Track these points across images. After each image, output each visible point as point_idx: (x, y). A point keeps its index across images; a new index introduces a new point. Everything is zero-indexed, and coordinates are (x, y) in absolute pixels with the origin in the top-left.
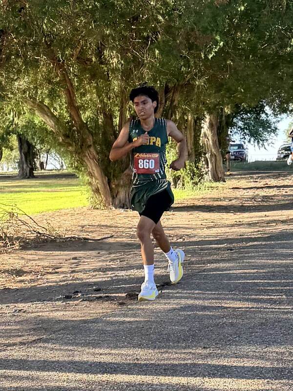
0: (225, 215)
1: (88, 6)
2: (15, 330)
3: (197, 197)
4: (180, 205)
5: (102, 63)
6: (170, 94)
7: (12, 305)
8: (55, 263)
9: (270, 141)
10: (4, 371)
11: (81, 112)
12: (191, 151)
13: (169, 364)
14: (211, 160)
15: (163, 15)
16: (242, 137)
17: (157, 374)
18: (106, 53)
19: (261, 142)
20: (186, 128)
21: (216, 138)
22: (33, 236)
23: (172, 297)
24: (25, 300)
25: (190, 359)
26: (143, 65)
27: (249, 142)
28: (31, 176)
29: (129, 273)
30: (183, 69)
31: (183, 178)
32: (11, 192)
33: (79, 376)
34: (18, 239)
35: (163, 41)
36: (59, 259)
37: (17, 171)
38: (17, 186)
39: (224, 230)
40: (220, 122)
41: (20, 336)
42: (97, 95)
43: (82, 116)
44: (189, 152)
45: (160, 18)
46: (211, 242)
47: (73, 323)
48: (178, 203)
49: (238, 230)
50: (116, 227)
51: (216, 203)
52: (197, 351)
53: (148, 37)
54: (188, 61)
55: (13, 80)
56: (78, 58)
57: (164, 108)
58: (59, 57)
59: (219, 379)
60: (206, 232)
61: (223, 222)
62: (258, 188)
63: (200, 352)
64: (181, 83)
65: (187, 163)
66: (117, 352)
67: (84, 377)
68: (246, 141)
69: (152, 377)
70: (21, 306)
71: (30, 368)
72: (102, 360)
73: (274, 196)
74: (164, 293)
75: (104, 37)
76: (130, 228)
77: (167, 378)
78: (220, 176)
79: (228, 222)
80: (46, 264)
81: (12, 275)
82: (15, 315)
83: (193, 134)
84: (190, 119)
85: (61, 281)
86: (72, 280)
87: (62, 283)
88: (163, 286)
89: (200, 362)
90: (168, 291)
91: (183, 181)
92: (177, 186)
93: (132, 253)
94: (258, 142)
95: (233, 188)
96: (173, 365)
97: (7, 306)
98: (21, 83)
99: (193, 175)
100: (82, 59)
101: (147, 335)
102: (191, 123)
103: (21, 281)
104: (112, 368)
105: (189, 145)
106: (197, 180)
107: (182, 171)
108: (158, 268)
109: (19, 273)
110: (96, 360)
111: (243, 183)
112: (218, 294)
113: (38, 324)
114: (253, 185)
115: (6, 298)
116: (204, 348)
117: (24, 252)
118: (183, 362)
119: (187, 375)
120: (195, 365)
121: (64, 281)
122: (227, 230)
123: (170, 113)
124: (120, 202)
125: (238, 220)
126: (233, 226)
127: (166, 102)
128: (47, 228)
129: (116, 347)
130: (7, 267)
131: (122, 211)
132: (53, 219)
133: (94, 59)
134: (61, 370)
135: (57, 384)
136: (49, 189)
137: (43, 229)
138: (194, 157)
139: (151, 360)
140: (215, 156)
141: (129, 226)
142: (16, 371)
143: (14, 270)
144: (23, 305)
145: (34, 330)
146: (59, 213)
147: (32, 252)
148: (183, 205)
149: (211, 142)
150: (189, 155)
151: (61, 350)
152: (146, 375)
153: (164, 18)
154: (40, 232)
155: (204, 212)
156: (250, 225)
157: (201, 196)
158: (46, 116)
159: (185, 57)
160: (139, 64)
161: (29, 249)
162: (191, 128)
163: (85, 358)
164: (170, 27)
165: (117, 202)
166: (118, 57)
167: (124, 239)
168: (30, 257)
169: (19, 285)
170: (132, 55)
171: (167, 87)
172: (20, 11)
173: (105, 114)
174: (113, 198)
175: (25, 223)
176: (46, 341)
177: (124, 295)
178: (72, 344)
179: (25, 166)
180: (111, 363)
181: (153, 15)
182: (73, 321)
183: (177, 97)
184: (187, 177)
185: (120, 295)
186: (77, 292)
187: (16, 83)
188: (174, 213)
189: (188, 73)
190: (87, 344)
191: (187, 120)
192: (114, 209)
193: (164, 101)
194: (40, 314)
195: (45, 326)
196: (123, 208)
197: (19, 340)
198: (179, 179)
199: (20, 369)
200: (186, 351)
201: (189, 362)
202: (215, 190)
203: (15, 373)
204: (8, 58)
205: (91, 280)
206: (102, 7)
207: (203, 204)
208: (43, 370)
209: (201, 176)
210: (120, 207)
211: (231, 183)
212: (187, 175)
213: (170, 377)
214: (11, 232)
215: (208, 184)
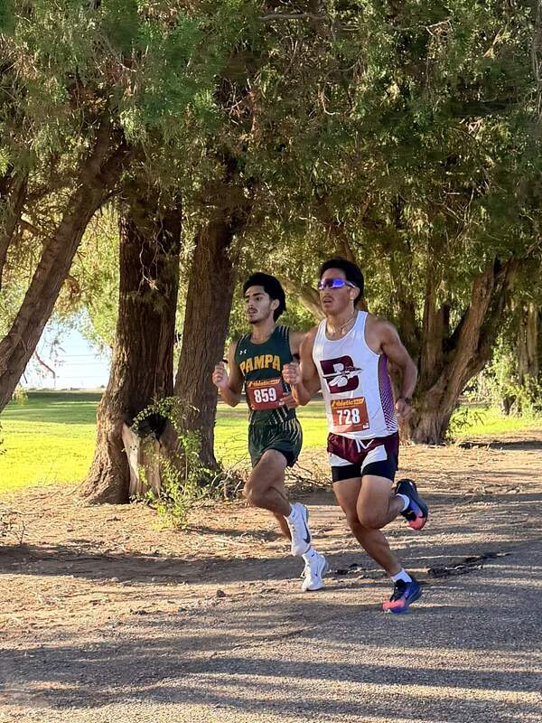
1: (381, 142)
2: (262, 618)
4: (514, 440)
5: (400, 227)
6: (503, 274)
7: (258, 583)
8: (323, 522)
10: (246, 676)
11: (367, 300)
12: (532, 359)
13: (491, 673)
15: (493, 156)
17: (472, 687)
18: (407, 211)
20: (526, 324)
22: (291, 483)
23: (498, 576)
24: (278, 576)
25: (522, 665)
26: (462, 230)
29: (433, 538)
30: (522, 235)
31: (520, 399)
33: (355, 686)
35: (493, 195)
36: (330, 517)
41: (270, 627)
42: (392, 274)
43: (369, 305)
44: (529, 361)
45: (489, 159)
47: (348, 610)
48: (511, 438)
50: (416, 471)
52: (534, 654)
53: (471, 188)
54: (531, 224)
55: (266, 251)
56: (364, 219)
57: (492, 294)
58: (335, 217)
63: (538, 655)
64: (519, 258)
65: (526, 377)
66: (413, 653)
67: (364, 687)
69: (464, 690)
70: (271, 583)
71: (284, 673)
72: (390, 664)
74: (486, 568)
75: (405, 189)
76: (438, 473)
77: (487, 691)
81: (260, 539)
82: (262, 597)
83: (536, 334)
84: (531, 311)
85: (331, 549)
86: (348, 547)
87: (333, 552)
88: (485, 558)
89: (538, 671)
90: (492, 566)
91: (520, 404)
92: (511, 412)
93: (439, 509)
96: (497, 674)
97: (251, 584)
98: (278, 256)
99: (536, 396)
100: (371, 222)
101: (459, 629)
102: (533, 318)
103: (273, 548)
104: (404, 677)
105: (529, 350)
106: (540, 403)
107: (518, 390)
108: (477, 532)
109: (270, 536)
110: (381, 663)
113: (297, 611)
115: (249, 573)
118: (511, 670)
119: (516, 689)
120: (529, 674)
121: (337, 549)
123: (502, 301)
124: (423, 434)
127: (495, 285)
128: (313, 471)
129: (412, 645)
130: (252, 528)
131: (425, 447)
132: (322, 458)
133: (388, 221)
134: (329, 677)
135: (323, 697)
136: (317, 414)
137: (307, 473)
138: (536, 369)
139: (464, 665)
141: (437, 470)
142: (263, 677)
143: (263, 531)
144: (275, 582)
145: (291, 618)
148: (518, 440)
150: (529, 365)
151: (329, 647)
152: (455, 686)
153: (494, 160)
154: (303, 477)
158: (314, 306)
159: (526, 218)
160: (456, 229)
162: (533, 324)
163: (366, 661)
164: (503, 173)
165: (418, 433)
166: (424, 218)
167: (427, 489)
169: (270, 554)
170: (445, 214)
171: (497, 262)
172: (279, 150)
173: (403, 303)
174: (413, 428)
176: (309, 634)
177: (425, 570)
178: (346, 641)
180: (404, 669)
181: (478, 156)
182: (348, 607)
183: (513, 279)
184: (525, 399)
185: (419, 570)
186: (355, 565)
187: (271, 257)
188: (504, 451)
189: (530, 242)
190: (368, 641)
191: (527, 313)
192: (413, 444)
193: (492, 284)
195: (306, 613)
196: (427, 443)
197: (269, 633)
198: (514, 401)
199: (270, 674)
200: (517, 653)
201: (521, 669)
203: (262, 679)
204: (260, 219)
206: (401, 143)
208: (302, 676)
210: (423, 442)
212: (526, 396)
213: (491, 692)
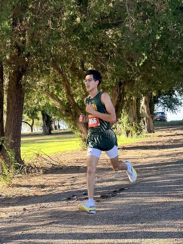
0: (154, 151)
2: (40, 218)
3: (139, 142)
4: (130, 146)
5: (84, 70)
6: (122, 86)
7: (38, 204)
8: (62, 180)
9: (178, 110)
10: (34, 240)
11: (74, 98)
12: (135, 117)
13: (123, 233)
14: (146, 121)
15: (116, 43)
16: (163, 108)
17: (116, 238)
18: (85, 64)
19: (174, 111)
20: (132, 104)
21: (149, 109)
22: (50, 166)
23: (125, 197)
24: (46, 201)
25: (134, 229)
26: (106, 70)
27: (167, 110)
28: (50, 134)
29: (102, 184)
30: (128, 72)
31: (132, 131)
32: (39, 143)
33: (74, 241)
34: (42, 168)
35: (117, 57)
36: (64, 178)
37: (42, 131)
38: (42, 139)
39: (153, 159)
40: (151, 101)
41: (43, 221)
42: (83, 88)
44: (134, 117)
46: (146, 166)
47: (71, 213)
48: (129, 145)
49: (161, 158)
51: (149, 145)
52: (138, 225)
53: (109, 55)
54: (131, 67)
55: (35, 81)
56: (71, 68)
57: (119, 94)
59: (149, 240)
60: (144, 160)
61: (153, 154)
62: (172, 135)
63: (140, 225)
64: (127, 80)
65: (133, 123)
66: (95, 227)
67: (77, 241)
68: (166, 110)
69: (114, 240)
70: (43, 204)
71: (48, 238)
72: (87, 232)
73: (180, 139)
74: (121, 194)
75: (85, 56)
76: (103, 160)
77: (122, 240)
78: (151, 129)
79: (156, 155)
80: (58, 181)
81: (39, 188)
82: (40, 210)
83: (136, 108)
84: (134, 99)
85: (65, 190)
86: (71, 189)
87: (66, 191)
88: (120, 190)
89: (140, 231)
90: (123, 193)
91: (132, 133)
92: (129, 136)
93: (104, 173)
94: (172, 110)
95: (159, 136)
96: (125, 233)
97: (36, 205)
98: (40, 83)
99: (137, 130)
100: (74, 69)
101: (112, 217)
102: (134, 102)
103: (44, 191)
104: (92, 236)
105: (134, 113)
106: (139, 132)
107: (131, 128)
108: (118, 181)
109: (43, 186)
110: (83, 232)
111: (164, 133)
112: (150, 194)
113: (53, 214)
114: (169, 134)
115: (35, 201)
116: (142, 223)
117: (45, 175)
118: (130, 231)
119: (132, 238)
120: (136, 232)
121: (67, 190)
122: (155, 159)
123: (122, 96)
125: (161, 153)
126: (158, 156)
128: (58, 161)
129: (95, 224)
130: (36, 184)
132: (61, 157)
133: (80, 68)
134: (64, 238)
136: (60, 140)
137: (56, 162)
138: (137, 120)
139: (113, 231)
140: (149, 119)
142: (40, 240)
143: (40, 185)
144: (45, 204)
145: (50, 217)
146: (65, 153)
147: (50, 175)
148: (132, 146)
149: (146, 112)
150: (134, 119)
151: (65, 227)
152: (110, 239)
154: (54, 164)
155: (143, 149)
156: (167, 155)
157: (141, 141)
159: (129, 66)
160: (104, 70)
161: (48, 173)
162: (135, 104)
163: (78, 231)
164: (120, 49)
166: (92, 67)
167: (100, 166)
168: (49, 178)
169: (43, 193)
170: (100, 65)
171: (120, 82)
172: (37, 43)
175: (46, 160)
176: (57, 223)
177: (99, 196)
178: (71, 224)
179: (46, 128)
180: (92, 233)
181: (110, 43)
182: (71, 211)
183: (126, 88)
184: (133, 131)
185: (97, 196)
186: (74, 196)
187: (38, 83)
188: (127, 151)
189: (131, 74)
190: (78, 224)
191: (132, 100)
193: (119, 90)
194: (54, 208)
195: (56, 215)
197: (42, 223)
198: (129, 132)
199: (43, 239)
200: (132, 225)
201: (134, 231)
202: (149, 138)
205: (82, 189)
206: (81, 39)
207: (142, 145)
208: (55, 239)
209: (141, 130)
211: (158, 133)
212: (133, 130)
213: (123, 240)
214: (38, 164)
215: (145, 134)
